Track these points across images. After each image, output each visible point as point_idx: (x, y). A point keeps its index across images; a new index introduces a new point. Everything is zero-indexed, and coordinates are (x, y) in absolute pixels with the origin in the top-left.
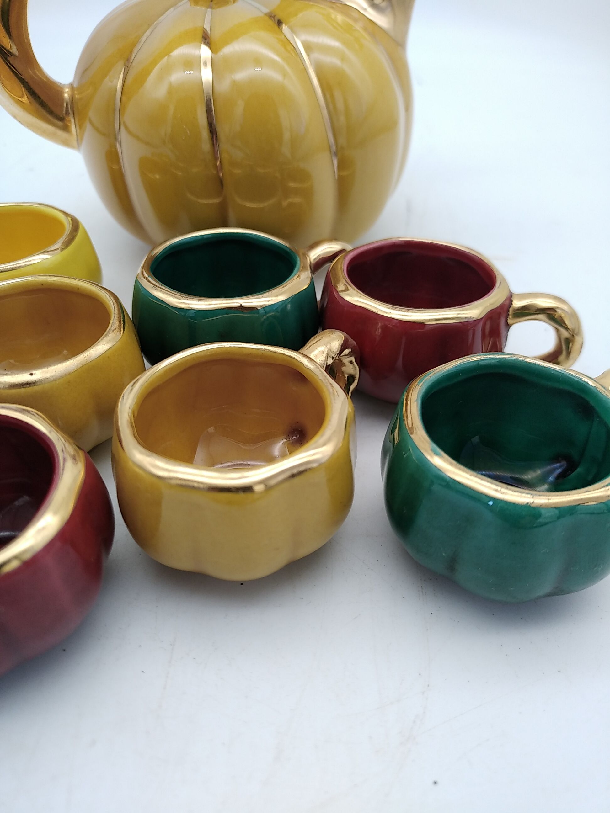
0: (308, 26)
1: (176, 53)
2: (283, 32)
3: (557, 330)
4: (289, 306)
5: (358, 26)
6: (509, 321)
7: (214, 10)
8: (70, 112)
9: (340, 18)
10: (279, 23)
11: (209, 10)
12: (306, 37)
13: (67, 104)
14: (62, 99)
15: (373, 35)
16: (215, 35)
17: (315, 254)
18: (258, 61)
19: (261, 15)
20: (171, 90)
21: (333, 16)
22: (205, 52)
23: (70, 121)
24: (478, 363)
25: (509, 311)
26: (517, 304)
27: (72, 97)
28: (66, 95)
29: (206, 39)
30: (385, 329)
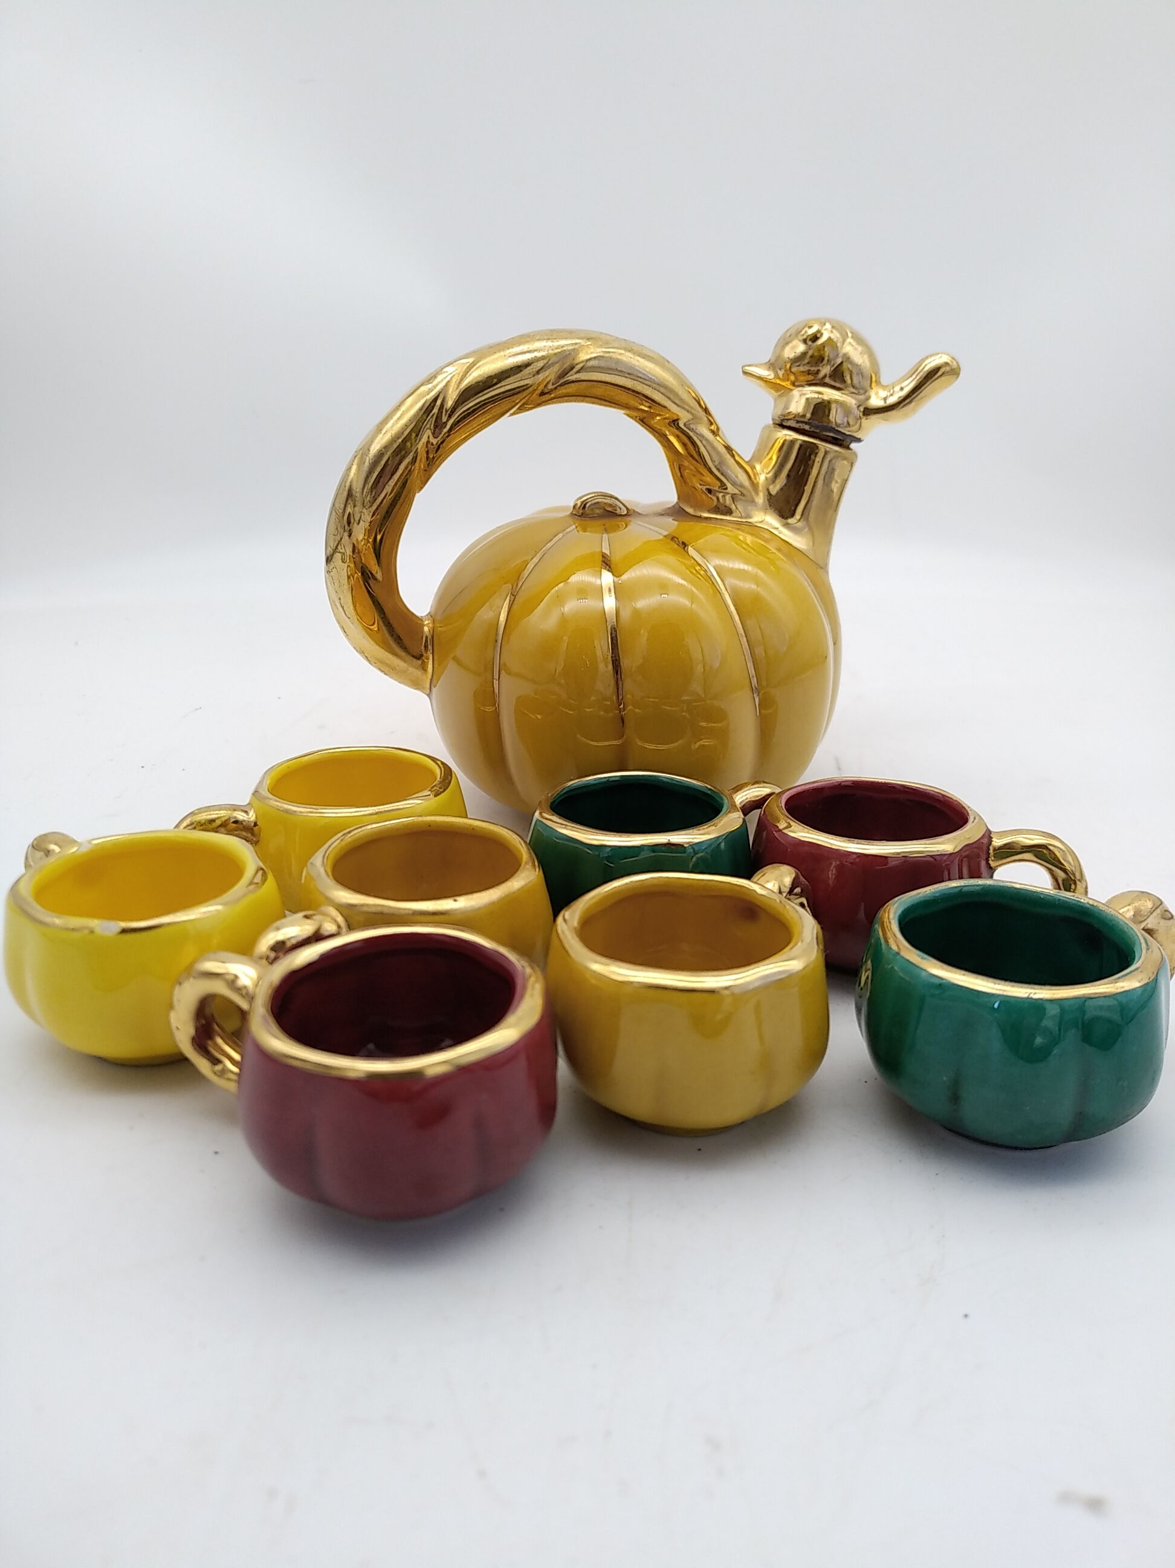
0: (718, 551)
1: (574, 579)
2: (690, 554)
3: (1050, 870)
4: (723, 845)
5: (772, 548)
6: (992, 864)
7: (611, 535)
8: (430, 647)
9: (749, 539)
10: (684, 545)
11: (605, 536)
12: (718, 562)
13: (427, 637)
14: (422, 632)
15: (788, 556)
16: (616, 558)
17: (741, 798)
18: (664, 587)
19: (661, 537)
20: (564, 620)
21: (741, 538)
22: (607, 578)
23: (428, 659)
24: (961, 889)
25: (989, 850)
26: (997, 842)
27: (433, 631)
28: (426, 629)
29: (607, 563)
30: (840, 868)
